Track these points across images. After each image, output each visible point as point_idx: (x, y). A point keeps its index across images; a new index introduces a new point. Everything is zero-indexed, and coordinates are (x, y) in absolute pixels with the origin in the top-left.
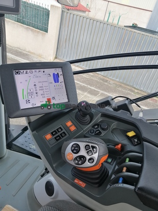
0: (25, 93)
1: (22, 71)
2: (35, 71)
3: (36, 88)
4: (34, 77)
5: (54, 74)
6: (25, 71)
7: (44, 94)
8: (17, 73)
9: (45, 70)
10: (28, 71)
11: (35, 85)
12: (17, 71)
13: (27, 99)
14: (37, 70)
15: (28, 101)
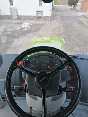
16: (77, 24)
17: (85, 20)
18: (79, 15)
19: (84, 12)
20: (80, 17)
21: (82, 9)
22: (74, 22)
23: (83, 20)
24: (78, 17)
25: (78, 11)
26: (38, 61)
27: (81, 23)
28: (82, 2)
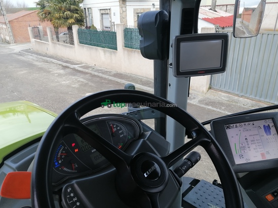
0: (238, 148)
1: (232, 125)
2: (245, 125)
3: (247, 142)
4: (244, 131)
5: (264, 126)
6: (235, 125)
7: (257, 149)
8: (228, 127)
9: (255, 122)
10: (238, 124)
11: (246, 139)
12: (227, 125)
13: (240, 153)
14: (247, 123)
15: (241, 156)
16: (22, 71)
17: (34, 58)
18: (13, 50)
19: (22, 42)
20: (20, 54)
21: (14, 36)
22: (11, 67)
23: (30, 58)
24: (15, 54)
25: (8, 43)
26: (76, 150)
27: (30, 65)
28: (7, 22)
